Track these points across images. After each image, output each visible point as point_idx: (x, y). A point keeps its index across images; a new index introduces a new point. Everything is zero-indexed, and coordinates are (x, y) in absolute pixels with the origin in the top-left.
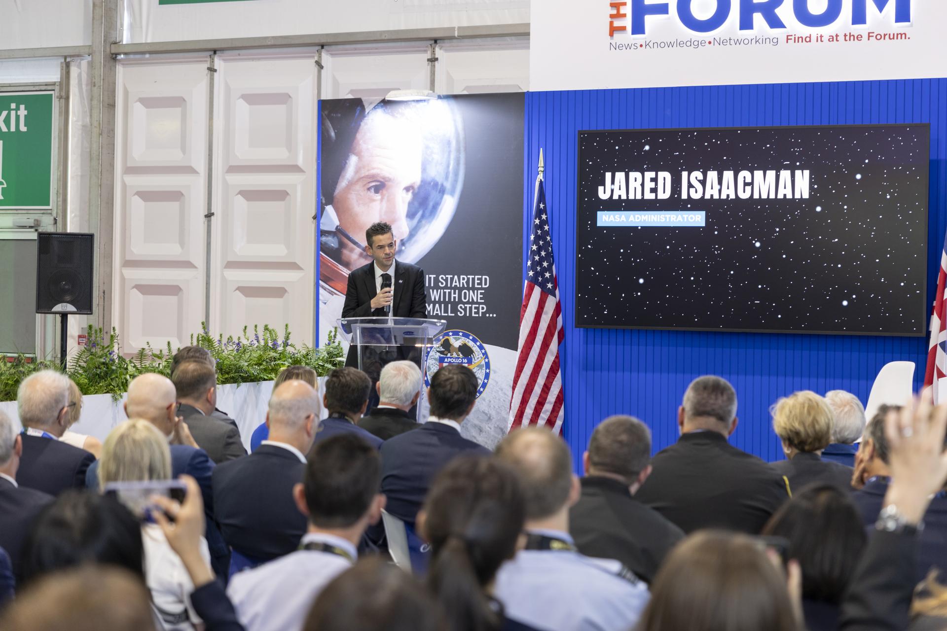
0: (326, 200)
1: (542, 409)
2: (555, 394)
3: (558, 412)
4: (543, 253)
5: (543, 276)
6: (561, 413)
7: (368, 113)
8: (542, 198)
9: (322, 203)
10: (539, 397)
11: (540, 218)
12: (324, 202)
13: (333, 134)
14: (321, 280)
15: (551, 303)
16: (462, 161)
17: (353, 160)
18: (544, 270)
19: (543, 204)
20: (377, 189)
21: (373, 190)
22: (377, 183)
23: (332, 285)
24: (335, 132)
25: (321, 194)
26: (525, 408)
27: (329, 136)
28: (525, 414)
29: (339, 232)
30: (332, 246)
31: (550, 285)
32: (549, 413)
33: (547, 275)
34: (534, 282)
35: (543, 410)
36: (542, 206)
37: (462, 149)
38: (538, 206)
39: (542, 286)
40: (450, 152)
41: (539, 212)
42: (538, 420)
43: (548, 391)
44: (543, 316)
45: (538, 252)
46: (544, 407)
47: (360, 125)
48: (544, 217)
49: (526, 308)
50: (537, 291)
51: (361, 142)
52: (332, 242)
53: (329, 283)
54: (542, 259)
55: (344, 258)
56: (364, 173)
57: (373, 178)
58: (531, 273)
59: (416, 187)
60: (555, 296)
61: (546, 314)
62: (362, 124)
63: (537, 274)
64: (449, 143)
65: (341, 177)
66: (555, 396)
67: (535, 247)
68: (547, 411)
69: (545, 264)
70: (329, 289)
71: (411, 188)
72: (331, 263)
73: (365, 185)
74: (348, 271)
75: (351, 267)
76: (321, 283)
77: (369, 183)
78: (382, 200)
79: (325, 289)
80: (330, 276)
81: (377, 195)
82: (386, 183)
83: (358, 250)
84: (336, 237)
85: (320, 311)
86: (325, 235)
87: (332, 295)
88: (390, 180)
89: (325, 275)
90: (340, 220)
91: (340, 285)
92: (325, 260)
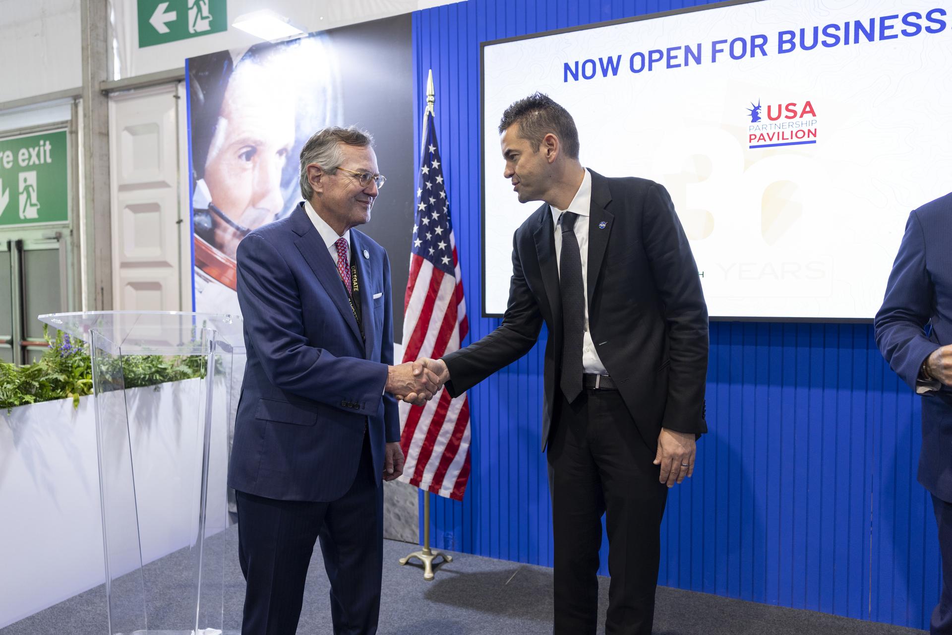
0: (197, 175)
1: (439, 431)
2: (457, 409)
3: (462, 432)
4: (435, 215)
5: (436, 247)
6: (467, 433)
7: (236, 66)
8: (432, 138)
9: (194, 178)
10: (435, 415)
11: (430, 166)
12: (195, 176)
13: (201, 96)
14: (197, 266)
15: (448, 285)
16: (340, 111)
17: (222, 125)
18: (438, 238)
19: (434, 147)
20: (249, 156)
21: (244, 157)
22: (249, 149)
23: (207, 271)
24: (204, 95)
25: (192, 168)
26: (413, 432)
27: (198, 99)
28: (413, 441)
29: (213, 211)
30: (205, 227)
31: (446, 260)
32: (449, 436)
33: (442, 245)
34: (422, 254)
35: (442, 431)
36: (432, 149)
37: (339, 96)
38: (427, 149)
39: (436, 260)
40: (325, 102)
41: (428, 159)
42: (433, 446)
43: (446, 405)
44: (438, 303)
45: (428, 212)
46: (442, 428)
47: (228, 81)
48: (435, 164)
49: (412, 291)
50: (427, 268)
51: (230, 102)
52: (205, 221)
53: (204, 269)
54: (433, 224)
55: (218, 239)
56: (235, 138)
57: (244, 143)
58: (418, 243)
59: (289, 148)
60: (453, 274)
61: (442, 299)
62: (231, 80)
63: (425, 244)
64: (324, 91)
65: (211, 146)
66: (458, 412)
67: (422, 206)
68: (447, 432)
69: (439, 230)
70: (204, 276)
71: (284, 152)
72: (205, 247)
73: (236, 152)
74: (222, 255)
75: (225, 249)
76: (196, 269)
77: (240, 149)
78: (254, 167)
79: (200, 276)
80: (205, 261)
81: (248, 162)
82: (258, 148)
83: (231, 230)
84: (209, 216)
85: (196, 300)
86: (198, 214)
87: (208, 282)
88: (261, 144)
89: (200, 260)
90: (212, 196)
91: (215, 272)
92: (199, 242)
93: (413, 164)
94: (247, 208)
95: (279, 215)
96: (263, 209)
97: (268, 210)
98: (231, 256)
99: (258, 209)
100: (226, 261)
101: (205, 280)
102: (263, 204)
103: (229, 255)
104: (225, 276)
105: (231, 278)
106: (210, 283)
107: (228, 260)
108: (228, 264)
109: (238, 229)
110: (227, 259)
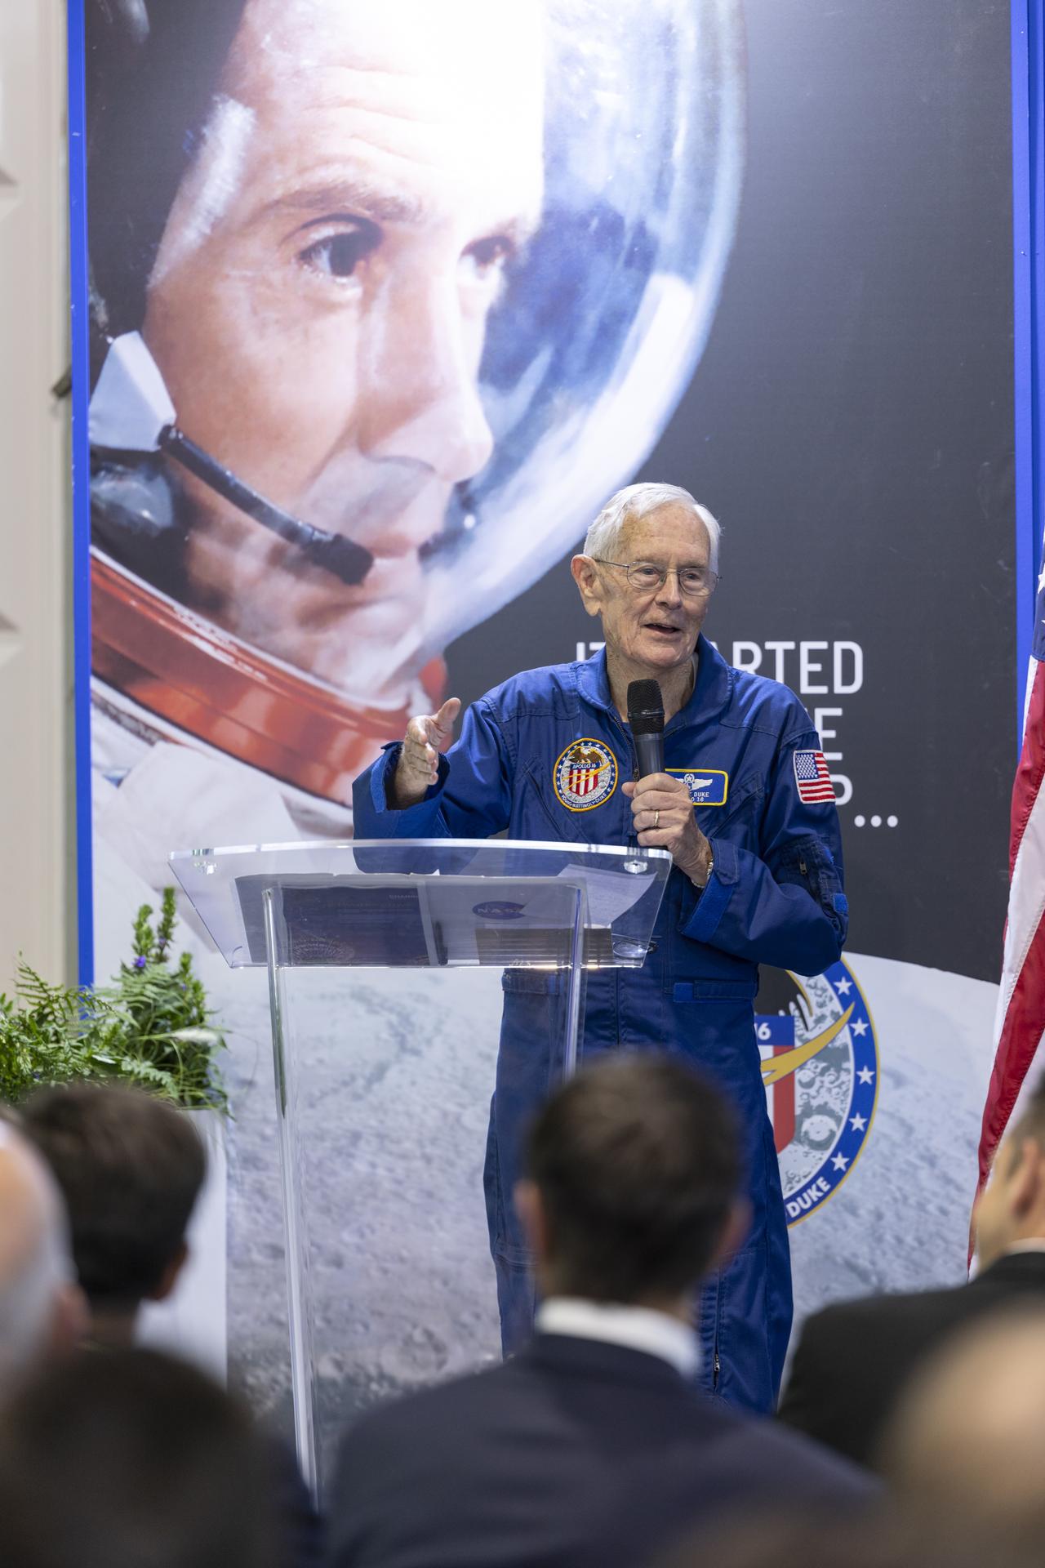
0: (111, 308)
9: (93, 322)
12: (102, 316)
14: (101, 677)
17: (231, 125)
20: (345, 256)
21: (324, 259)
22: (346, 228)
23: (149, 696)
25: (87, 284)
27: (122, 17)
29: (176, 455)
30: (146, 522)
52: (146, 501)
53: (132, 689)
55: (201, 572)
56: (283, 181)
57: (324, 202)
65: (176, 204)
70: (131, 717)
71: (498, 249)
72: (141, 601)
73: (287, 238)
74: (221, 636)
75: (233, 614)
76: (97, 686)
77: (308, 226)
78: (366, 302)
79: (116, 716)
80: (137, 658)
81: (344, 280)
82: (386, 225)
83: (263, 537)
84: (160, 484)
85: (96, 815)
86: (109, 471)
87: (151, 743)
88: (400, 211)
89: (115, 652)
90: (176, 402)
91: (185, 700)
92: (114, 583)
93: (1011, 329)
94: (331, 455)
95: (472, 487)
96: (403, 461)
97: (429, 469)
98: (260, 640)
99: (386, 459)
100: (237, 659)
101: (138, 734)
102: (404, 443)
103: (249, 637)
104: (231, 719)
105: (260, 729)
106: (161, 745)
107: (243, 655)
108: (247, 670)
109: (291, 532)
110: (240, 650)
